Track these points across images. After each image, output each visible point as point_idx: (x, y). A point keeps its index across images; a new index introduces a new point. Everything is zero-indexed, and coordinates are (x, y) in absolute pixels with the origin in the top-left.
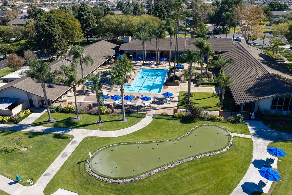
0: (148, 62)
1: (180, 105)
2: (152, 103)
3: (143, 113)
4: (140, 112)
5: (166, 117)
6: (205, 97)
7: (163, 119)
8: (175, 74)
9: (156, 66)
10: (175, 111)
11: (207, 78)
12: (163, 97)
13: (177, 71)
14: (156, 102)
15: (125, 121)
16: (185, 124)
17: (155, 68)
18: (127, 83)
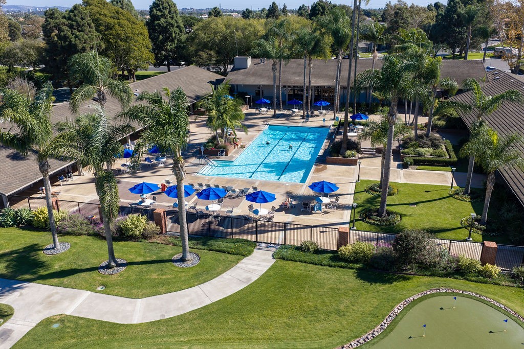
0: (285, 112)
1: (357, 217)
2: (278, 211)
3: (247, 241)
4: (239, 237)
5: (315, 257)
6: (428, 197)
7: (305, 262)
8: (345, 136)
9: (303, 120)
10: (343, 238)
11: (429, 147)
12: (311, 193)
13: (352, 131)
14: (292, 207)
15: (190, 263)
16: (373, 286)
17: (300, 125)
18: (226, 154)
